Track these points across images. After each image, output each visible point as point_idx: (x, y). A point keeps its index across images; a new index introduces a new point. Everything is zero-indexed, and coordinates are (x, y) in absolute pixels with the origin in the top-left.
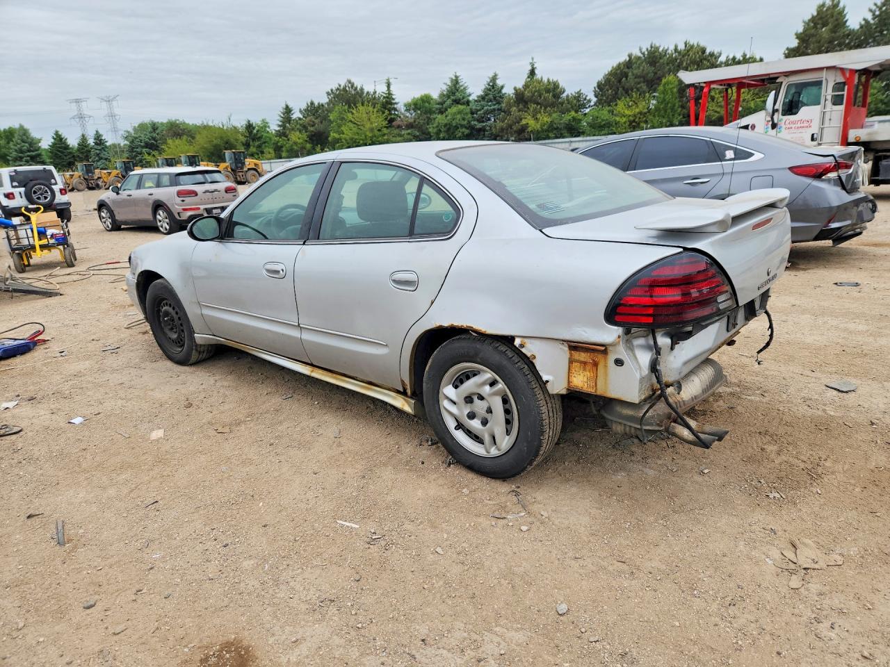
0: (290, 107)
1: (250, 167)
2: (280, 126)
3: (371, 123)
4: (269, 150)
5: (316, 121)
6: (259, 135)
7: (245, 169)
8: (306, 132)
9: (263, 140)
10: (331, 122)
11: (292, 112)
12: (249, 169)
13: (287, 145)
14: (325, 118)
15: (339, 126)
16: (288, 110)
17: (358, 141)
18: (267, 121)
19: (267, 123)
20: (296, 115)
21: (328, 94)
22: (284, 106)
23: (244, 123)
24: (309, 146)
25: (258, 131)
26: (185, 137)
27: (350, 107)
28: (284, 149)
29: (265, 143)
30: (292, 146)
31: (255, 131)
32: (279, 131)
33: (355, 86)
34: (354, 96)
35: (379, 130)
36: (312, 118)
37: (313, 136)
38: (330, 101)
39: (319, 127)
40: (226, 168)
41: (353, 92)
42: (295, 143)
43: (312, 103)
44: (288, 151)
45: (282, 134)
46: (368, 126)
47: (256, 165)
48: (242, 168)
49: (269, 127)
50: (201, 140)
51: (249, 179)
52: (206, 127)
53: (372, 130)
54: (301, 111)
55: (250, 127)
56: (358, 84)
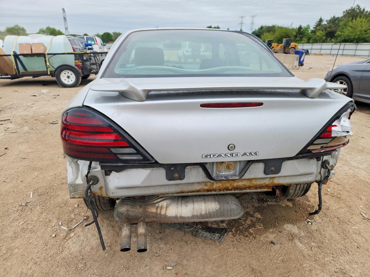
0: (322, 19)
1: (292, 46)
2: (314, 28)
3: (362, 27)
4: (305, 39)
5: (333, 26)
6: (303, 32)
7: (290, 47)
8: (326, 31)
9: (304, 34)
10: (339, 26)
11: (323, 21)
12: (291, 48)
13: (314, 37)
14: (337, 25)
15: (343, 28)
16: (321, 20)
17: (350, 36)
18: (310, 25)
19: (309, 27)
20: (324, 23)
21: (344, 12)
22: (320, 18)
23: (298, 27)
24: (324, 38)
25: (303, 30)
26: (271, 32)
27: (353, 19)
28: (312, 39)
29: (305, 36)
30: (316, 37)
31: (302, 30)
32: (313, 30)
33: (360, 8)
34: (357, 13)
35: (365, 31)
36: (331, 24)
37: (328, 33)
38: (344, 16)
39: (333, 29)
40: (282, 46)
41: (358, 11)
42: (318, 36)
43: (334, 17)
44: (313, 40)
45: (314, 32)
46: (360, 28)
47: (295, 46)
48: (289, 47)
49: (310, 28)
50: (277, 34)
51: (290, 52)
52: (281, 28)
53: (361, 31)
54: (327, 21)
55: (300, 28)
56: (362, 8)
